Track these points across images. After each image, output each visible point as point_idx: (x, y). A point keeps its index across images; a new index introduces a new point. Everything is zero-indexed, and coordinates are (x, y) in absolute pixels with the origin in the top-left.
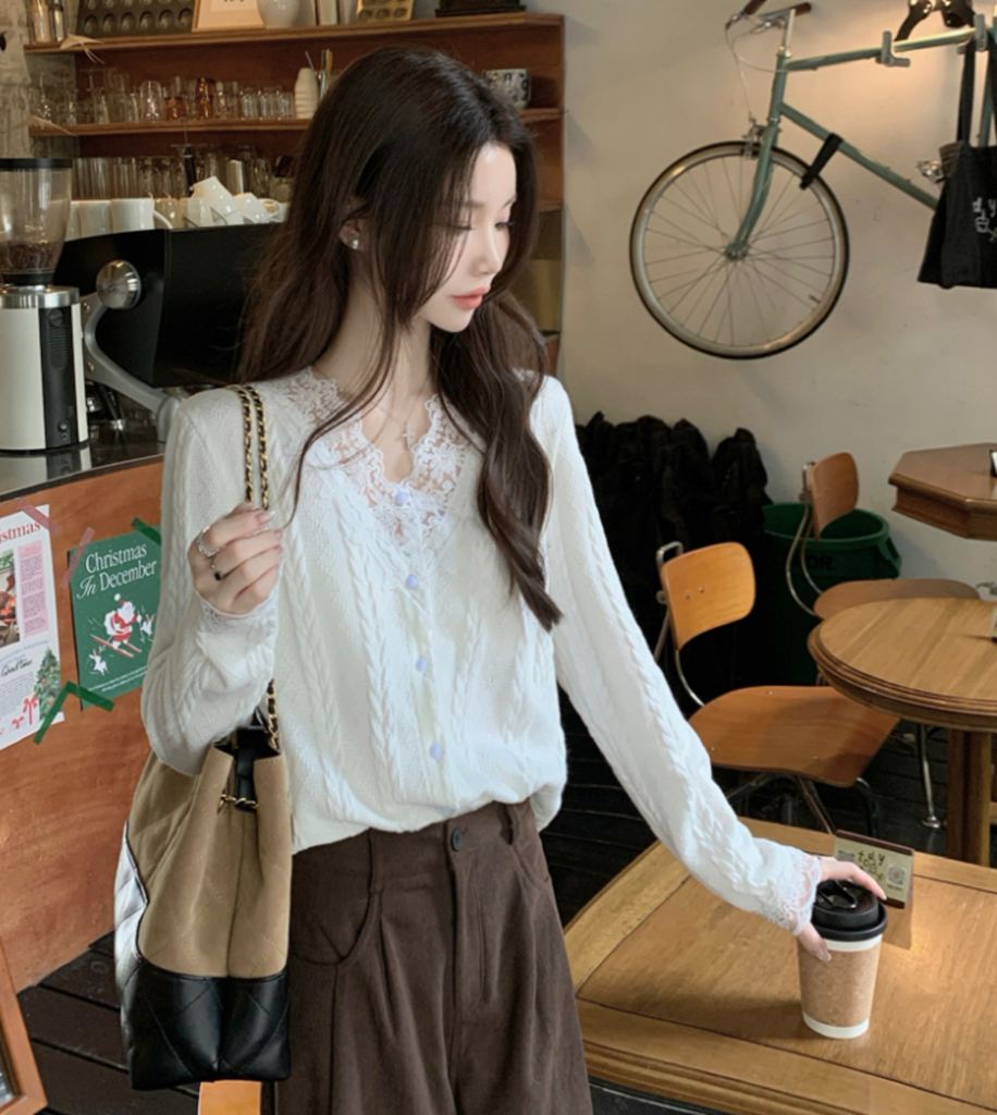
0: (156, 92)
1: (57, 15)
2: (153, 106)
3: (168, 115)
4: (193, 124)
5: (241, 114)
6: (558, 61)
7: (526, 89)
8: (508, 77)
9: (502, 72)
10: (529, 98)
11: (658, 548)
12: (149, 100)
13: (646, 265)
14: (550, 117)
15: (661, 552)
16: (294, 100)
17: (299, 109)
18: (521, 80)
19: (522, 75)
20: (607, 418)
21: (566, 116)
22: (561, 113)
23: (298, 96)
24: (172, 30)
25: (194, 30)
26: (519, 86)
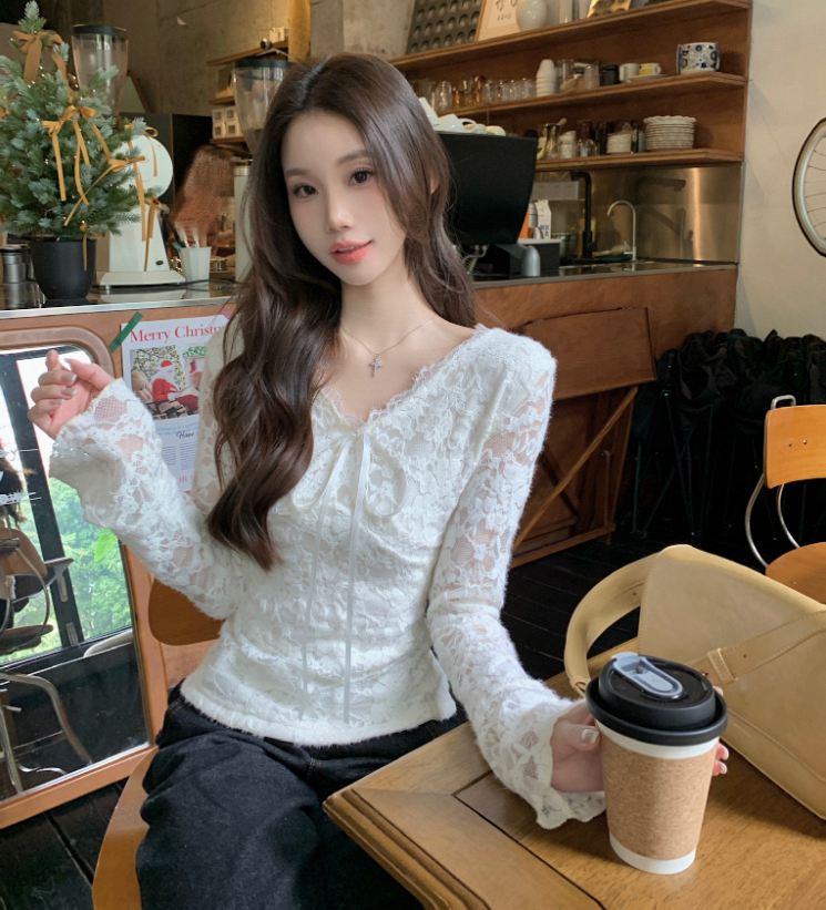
0: (447, 88)
2: (444, 98)
4: (468, 110)
6: (745, 38)
7: (715, 59)
8: (699, 48)
9: (693, 45)
10: (718, 66)
11: (774, 397)
12: (442, 94)
13: (805, 197)
14: (735, 83)
15: (775, 401)
16: (535, 84)
17: (538, 91)
18: (711, 51)
19: (711, 47)
20: (779, 334)
21: (750, 83)
22: (747, 81)
23: (538, 80)
25: (477, 41)
26: (708, 55)
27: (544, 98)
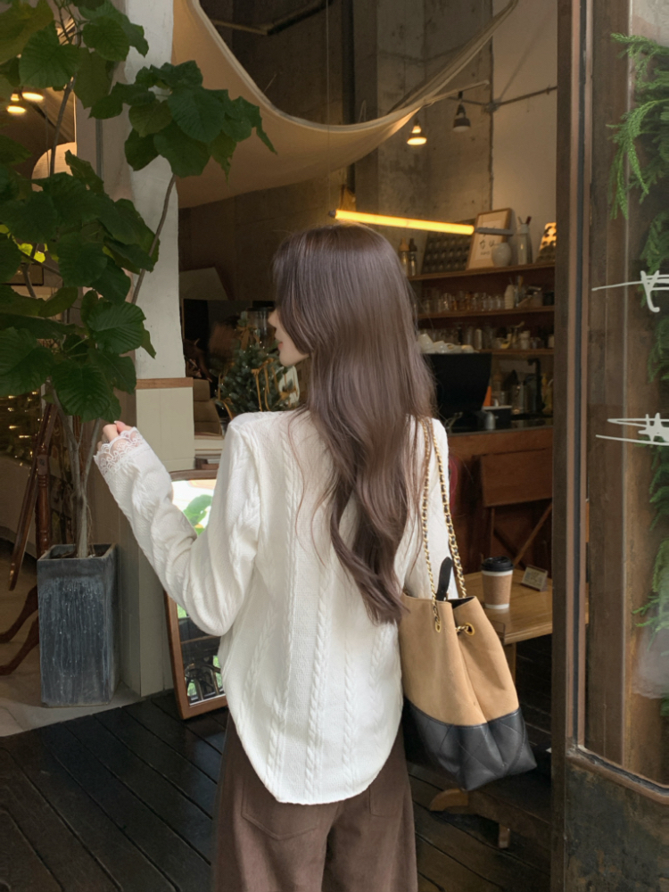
0: (448, 298)
1: (413, 264)
2: (447, 305)
3: (452, 309)
4: (462, 314)
5: (482, 307)
12: (445, 302)
16: (504, 300)
17: (506, 305)
23: (506, 298)
24: (459, 269)
25: (467, 269)
27: (509, 310)
